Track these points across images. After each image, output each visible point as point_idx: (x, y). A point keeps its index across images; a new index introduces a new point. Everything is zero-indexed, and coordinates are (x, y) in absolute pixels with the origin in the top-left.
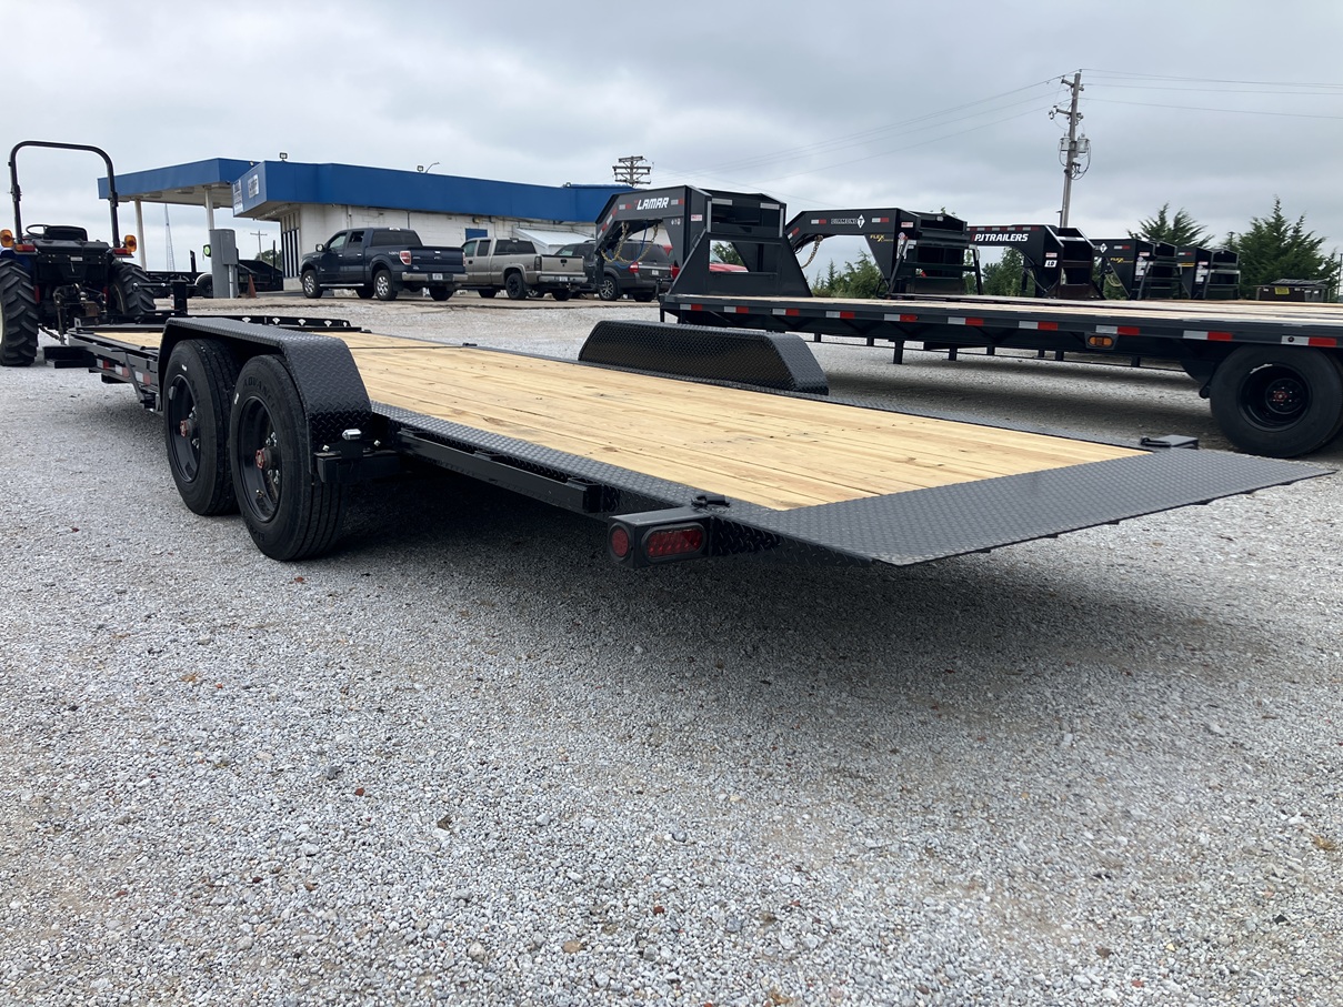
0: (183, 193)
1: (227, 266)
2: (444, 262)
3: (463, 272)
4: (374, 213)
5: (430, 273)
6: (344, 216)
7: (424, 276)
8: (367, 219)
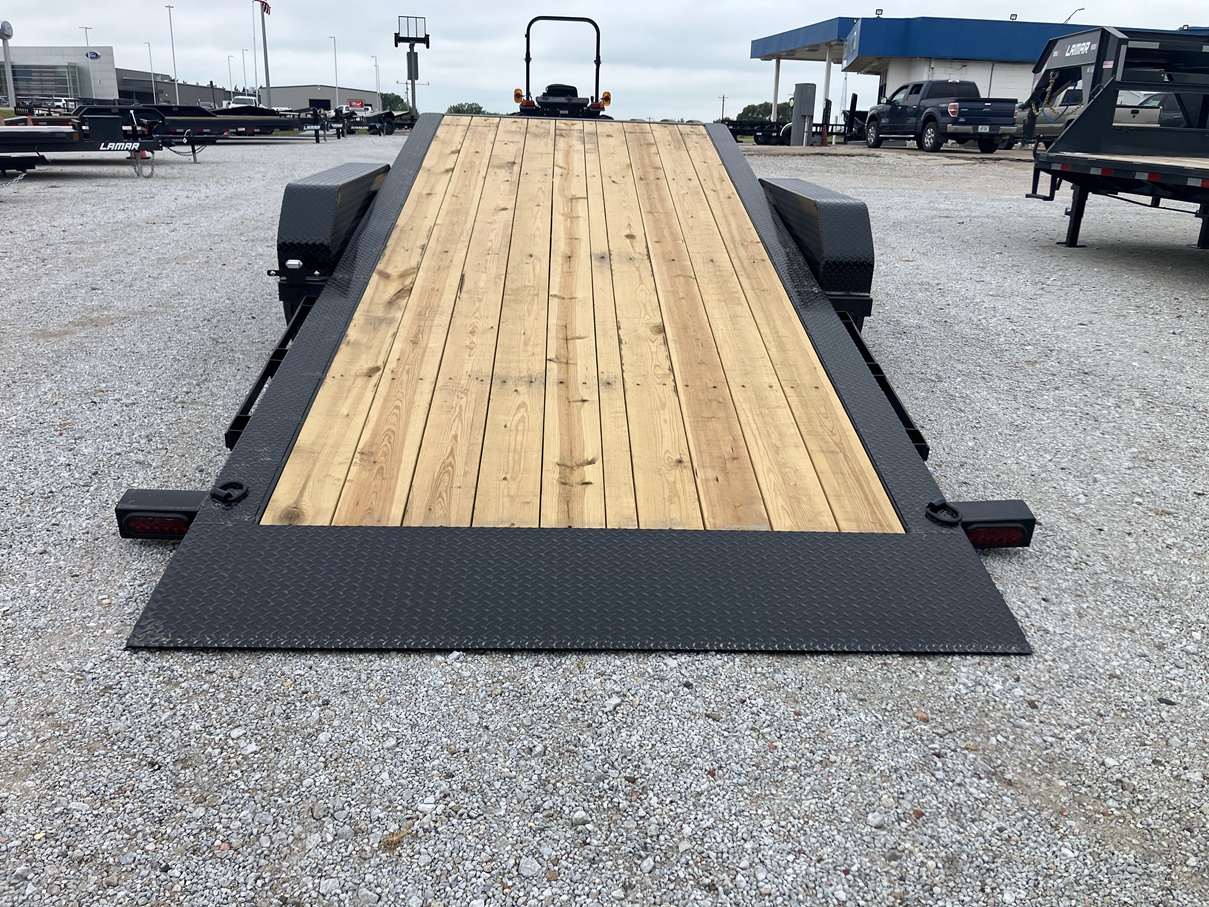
0: (810, 50)
1: (804, 117)
2: (994, 114)
3: (1013, 125)
4: (957, 65)
5: (976, 124)
6: (926, 69)
7: (969, 129)
8: (950, 71)
